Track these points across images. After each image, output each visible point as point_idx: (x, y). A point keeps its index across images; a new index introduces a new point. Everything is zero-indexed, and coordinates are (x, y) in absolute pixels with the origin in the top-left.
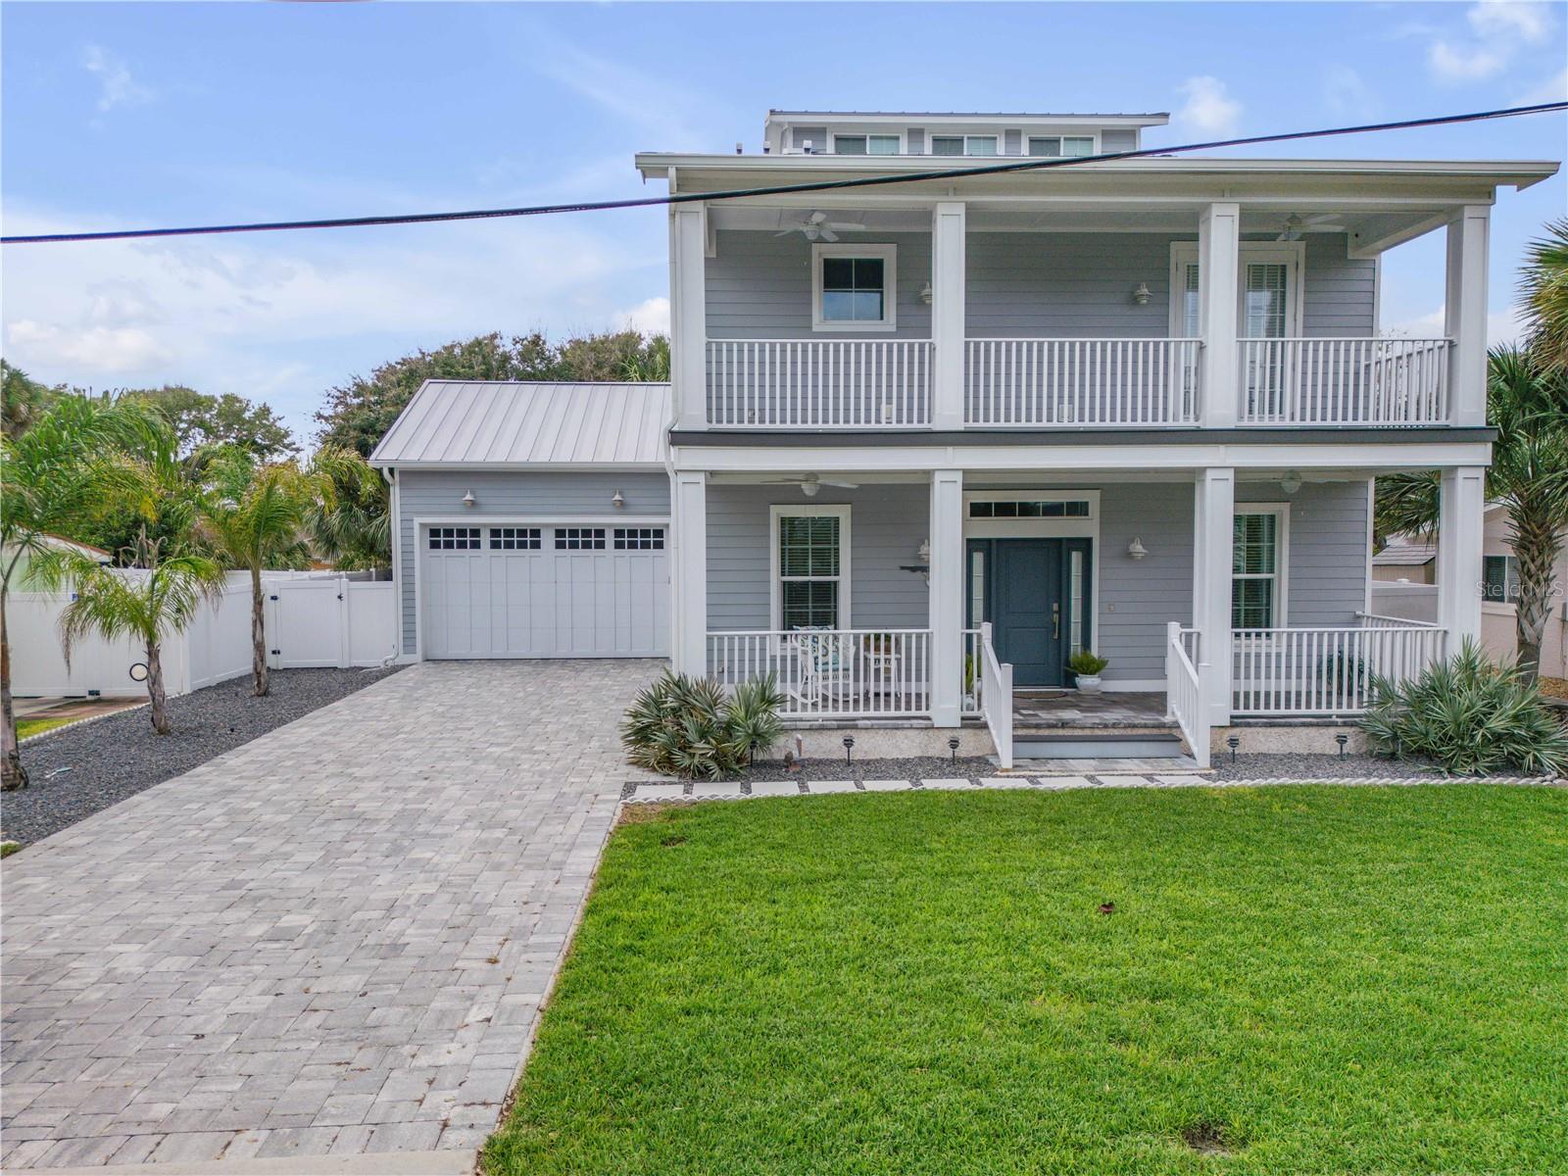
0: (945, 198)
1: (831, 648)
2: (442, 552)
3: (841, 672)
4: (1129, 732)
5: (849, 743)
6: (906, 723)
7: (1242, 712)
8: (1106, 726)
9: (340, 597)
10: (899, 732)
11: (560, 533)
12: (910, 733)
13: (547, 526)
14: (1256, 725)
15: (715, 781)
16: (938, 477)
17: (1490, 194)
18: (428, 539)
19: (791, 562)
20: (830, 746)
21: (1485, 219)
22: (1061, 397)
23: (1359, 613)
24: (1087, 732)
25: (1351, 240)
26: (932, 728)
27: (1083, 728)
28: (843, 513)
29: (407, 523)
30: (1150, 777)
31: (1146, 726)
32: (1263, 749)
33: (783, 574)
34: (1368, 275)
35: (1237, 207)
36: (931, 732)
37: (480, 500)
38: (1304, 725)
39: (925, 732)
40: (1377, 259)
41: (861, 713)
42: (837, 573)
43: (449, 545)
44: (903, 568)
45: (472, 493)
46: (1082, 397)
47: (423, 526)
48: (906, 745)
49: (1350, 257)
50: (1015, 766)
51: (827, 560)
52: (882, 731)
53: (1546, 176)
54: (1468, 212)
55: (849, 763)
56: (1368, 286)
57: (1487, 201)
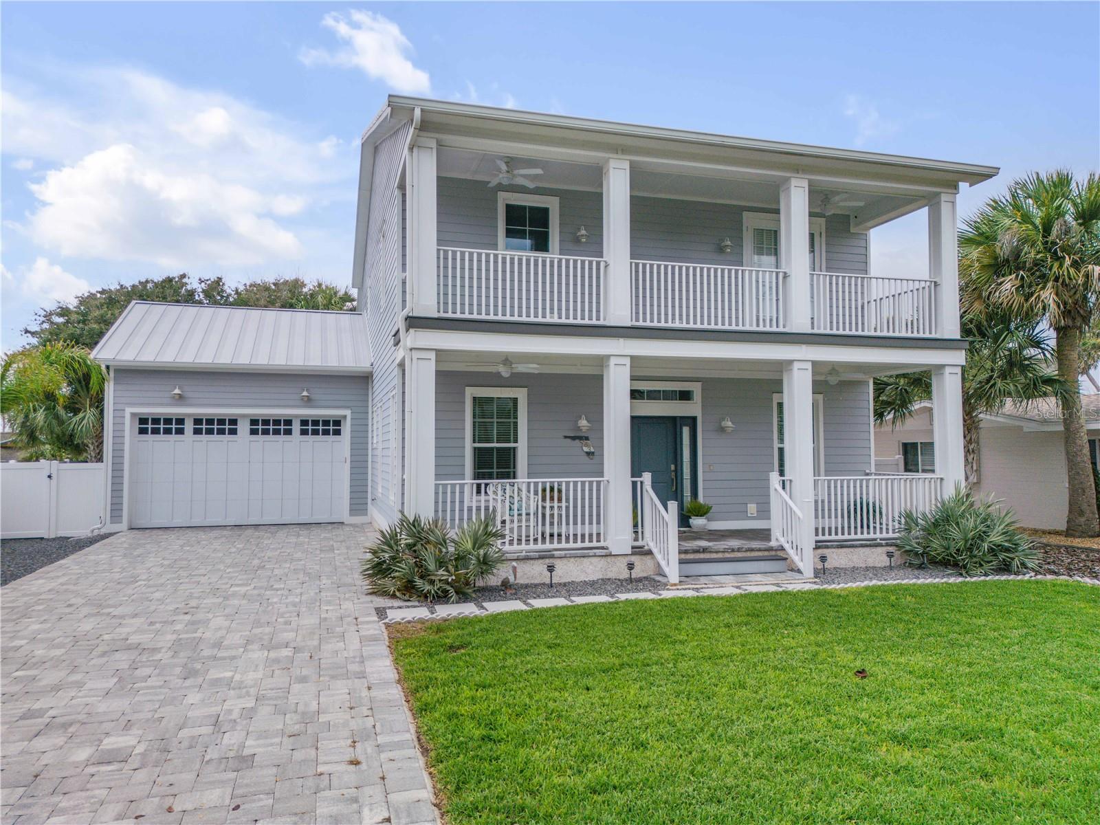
0: (615, 156)
2: (150, 437)
3: (524, 517)
4: (749, 554)
5: (551, 569)
6: (591, 552)
7: (821, 538)
8: (733, 550)
9: (50, 477)
10: (585, 560)
11: (254, 422)
12: (594, 560)
13: (244, 416)
15: (453, 603)
16: (612, 361)
17: (956, 187)
18: (137, 426)
19: (481, 433)
20: (534, 572)
21: (953, 203)
23: (868, 471)
24: (720, 555)
25: (852, 219)
26: (610, 555)
27: (717, 552)
28: (521, 394)
29: (119, 412)
30: (777, 585)
31: (760, 550)
33: (474, 442)
34: (862, 243)
35: (807, 181)
36: (609, 559)
37: (187, 394)
38: (862, 546)
39: (604, 559)
40: (867, 233)
41: (556, 545)
42: (516, 441)
43: (156, 431)
44: (566, 437)
45: (180, 388)
47: (133, 415)
48: (591, 570)
49: (852, 230)
50: (680, 582)
51: (509, 433)
52: (572, 560)
53: (990, 176)
54: (944, 197)
55: (552, 585)
56: (863, 251)
57: (955, 191)
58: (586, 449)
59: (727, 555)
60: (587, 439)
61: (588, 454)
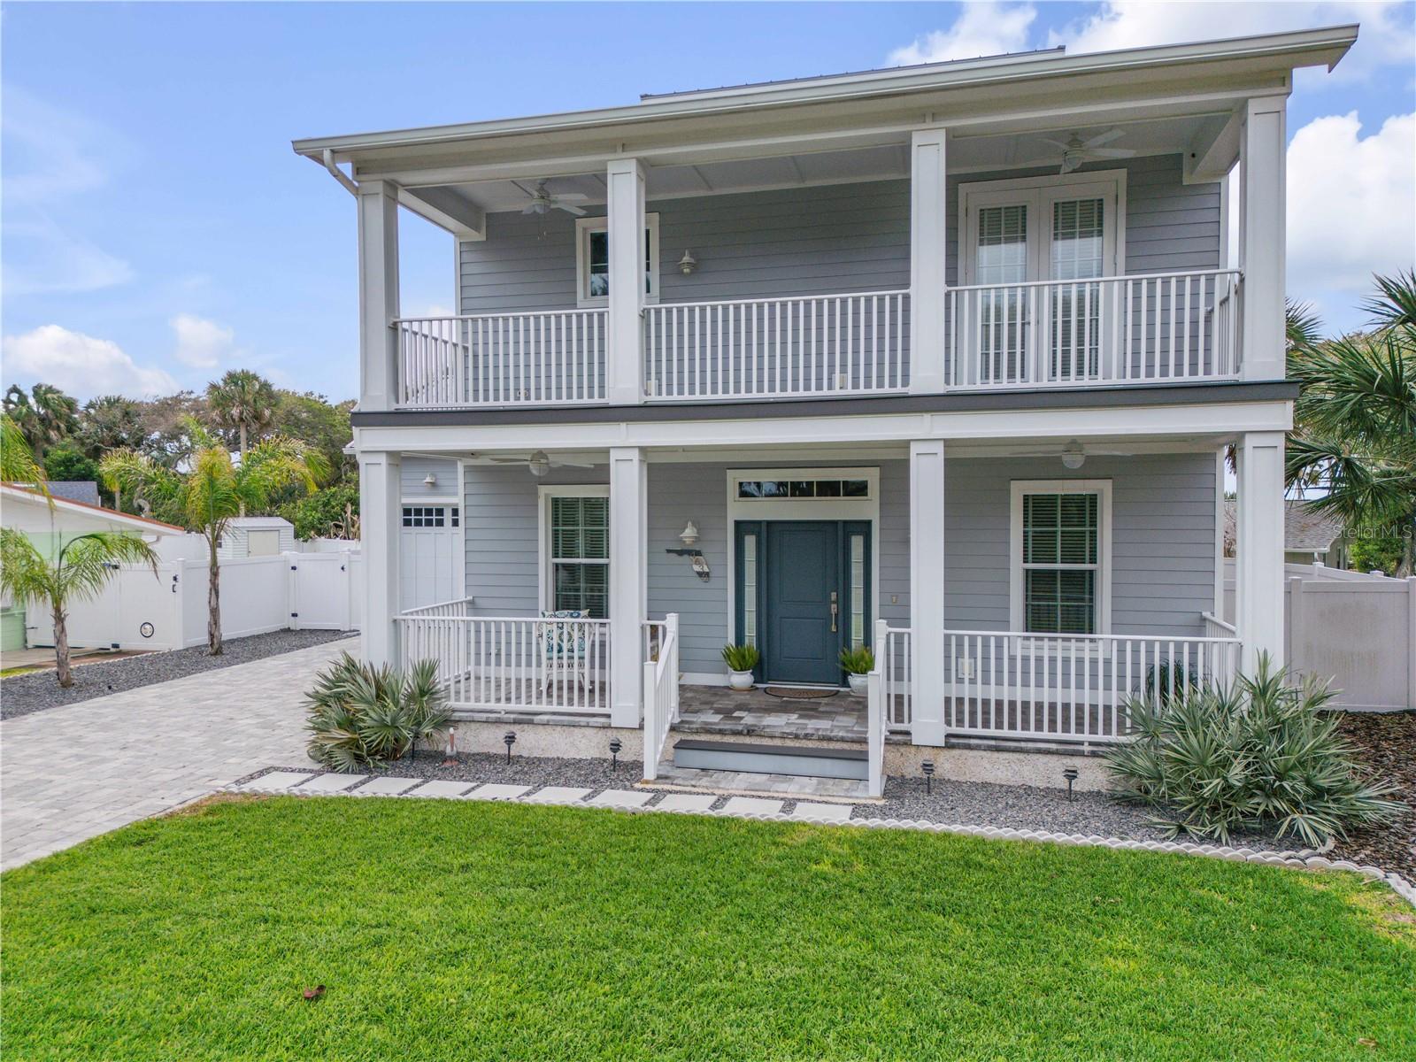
0: (614, 156)
1: (576, 635)
2: (413, 529)
4: (825, 745)
5: (510, 739)
6: (583, 720)
8: (797, 737)
9: (343, 568)
10: (576, 730)
12: (588, 731)
14: (977, 748)
16: (614, 455)
17: (1287, 81)
18: (401, 517)
19: (565, 543)
20: (489, 740)
21: (1281, 114)
22: (831, 366)
23: (1207, 614)
24: (778, 742)
25: (1186, 161)
26: (609, 727)
27: (772, 737)
30: (790, 805)
31: (843, 740)
32: (990, 778)
33: (556, 555)
34: (1212, 202)
35: (943, 133)
36: (610, 732)
37: (441, 482)
38: (1039, 751)
39: (602, 731)
40: (1223, 181)
41: (544, 707)
42: (608, 556)
43: (418, 523)
44: (669, 551)
45: (433, 475)
46: (856, 365)
49: (1187, 182)
50: (659, 777)
51: (599, 542)
52: (559, 728)
53: (1346, 47)
54: (1253, 107)
55: (509, 759)
56: (1211, 216)
57: (1283, 90)
58: (697, 568)
59: (789, 743)
60: (698, 553)
61: (700, 574)
